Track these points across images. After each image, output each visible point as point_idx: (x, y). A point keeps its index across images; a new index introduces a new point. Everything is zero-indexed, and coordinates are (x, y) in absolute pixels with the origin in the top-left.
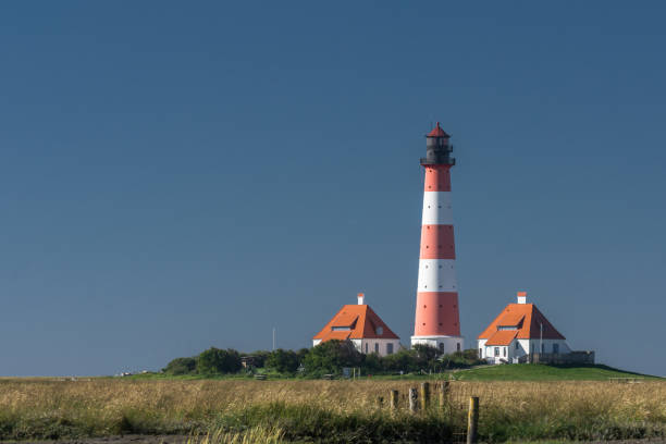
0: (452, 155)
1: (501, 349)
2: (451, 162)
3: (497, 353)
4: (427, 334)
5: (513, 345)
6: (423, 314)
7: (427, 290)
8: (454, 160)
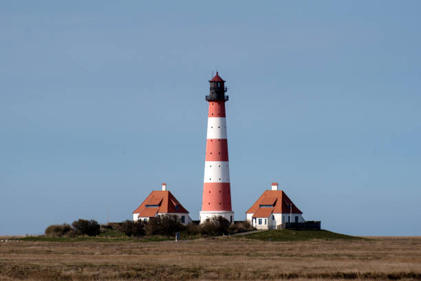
0: (226, 94)
1: (263, 220)
2: (226, 98)
3: (260, 223)
4: (213, 210)
5: (271, 217)
6: (209, 197)
7: (212, 181)
8: (228, 97)
